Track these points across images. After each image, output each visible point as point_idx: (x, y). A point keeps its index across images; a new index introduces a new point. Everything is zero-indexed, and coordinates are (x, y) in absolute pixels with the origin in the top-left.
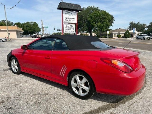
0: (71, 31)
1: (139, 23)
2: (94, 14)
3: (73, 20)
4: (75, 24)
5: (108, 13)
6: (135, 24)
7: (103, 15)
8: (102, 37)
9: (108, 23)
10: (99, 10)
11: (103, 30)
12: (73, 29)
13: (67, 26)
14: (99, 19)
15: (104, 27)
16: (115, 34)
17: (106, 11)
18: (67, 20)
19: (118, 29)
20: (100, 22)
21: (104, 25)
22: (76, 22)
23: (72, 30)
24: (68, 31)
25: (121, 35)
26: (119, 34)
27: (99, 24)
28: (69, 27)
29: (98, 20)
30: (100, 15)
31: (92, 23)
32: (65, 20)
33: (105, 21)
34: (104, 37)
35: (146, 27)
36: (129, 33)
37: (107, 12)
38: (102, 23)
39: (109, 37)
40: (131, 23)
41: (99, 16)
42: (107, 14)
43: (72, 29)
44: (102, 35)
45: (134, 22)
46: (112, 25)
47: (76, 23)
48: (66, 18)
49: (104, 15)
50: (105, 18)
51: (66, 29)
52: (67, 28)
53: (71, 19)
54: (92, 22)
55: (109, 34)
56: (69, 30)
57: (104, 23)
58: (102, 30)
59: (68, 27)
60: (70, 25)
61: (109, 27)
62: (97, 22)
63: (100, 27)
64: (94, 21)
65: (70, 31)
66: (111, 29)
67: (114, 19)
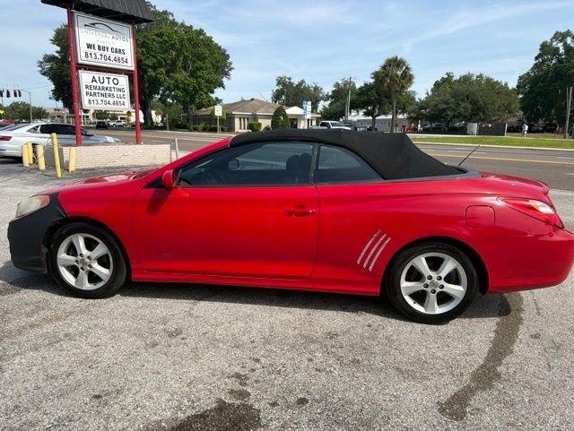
0: (111, 102)
1: (303, 81)
2: (157, 35)
3: (121, 56)
4: (128, 73)
5: (210, 39)
6: (291, 84)
7: (193, 45)
8: (195, 129)
9: (213, 77)
10: (174, 23)
11: (197, 101)
12: (122, 93)
13: (94, 80)
14: (178, 56)
15: (201, 90)
16: (240, 119)
17: (201, 31)
18: (93, 56)
19: (249, 101)
20: (185, 69)
21: (199, 84)
22: (131, 65)
23: (116, 99)
24: (100, 102)
25: (260, 121)
26: (255, 117)
27: (181, 76)
28: (106, 84)
29: (174, 62)
30: (181, 41)
31: (151, 73)
32: (86, 54)
33: (201, 68)
34: (202, 126)
35: (322, 98)
36: (285, 115)
37: (208, 35)
38: (192, 74)
39: (223, 130)
40: (280, 81)
41: (178, 46)
42: (208, 43)
43: (115, 93)
44: (197, 120)
45: (290, 79)
46: (221, 85)
47: (133, 69)
48: (89, 46)
49: (195, 45)
50: (201, 58)
51: (93, 92)
52: (95, 88)
53: (109, 53)
54: (154, 68)
55: (221, 120)
56: (104, 99)
57: (199, 73)
58: (192, 101)
59: (99, 84)
60: (109, 78)
61: (212, 92)
62: (172, 68)
63: (185, 90)
64: (160, 65)
65: (108, 99)
66: (220, 98)
67: (231, 63)
